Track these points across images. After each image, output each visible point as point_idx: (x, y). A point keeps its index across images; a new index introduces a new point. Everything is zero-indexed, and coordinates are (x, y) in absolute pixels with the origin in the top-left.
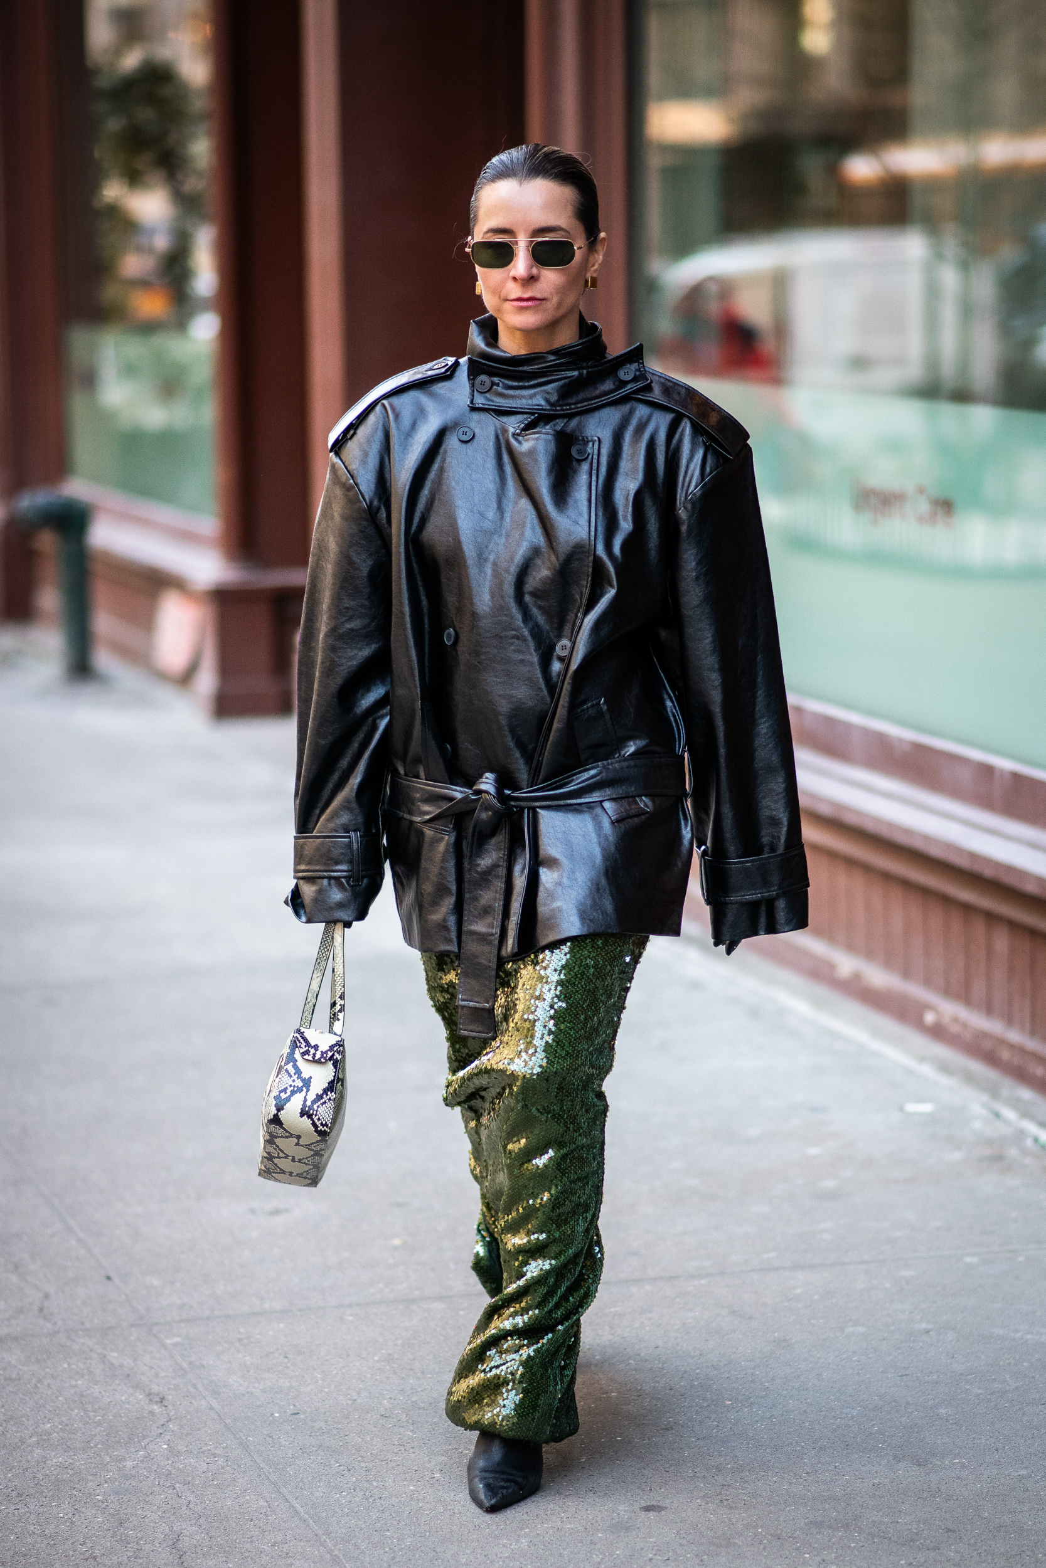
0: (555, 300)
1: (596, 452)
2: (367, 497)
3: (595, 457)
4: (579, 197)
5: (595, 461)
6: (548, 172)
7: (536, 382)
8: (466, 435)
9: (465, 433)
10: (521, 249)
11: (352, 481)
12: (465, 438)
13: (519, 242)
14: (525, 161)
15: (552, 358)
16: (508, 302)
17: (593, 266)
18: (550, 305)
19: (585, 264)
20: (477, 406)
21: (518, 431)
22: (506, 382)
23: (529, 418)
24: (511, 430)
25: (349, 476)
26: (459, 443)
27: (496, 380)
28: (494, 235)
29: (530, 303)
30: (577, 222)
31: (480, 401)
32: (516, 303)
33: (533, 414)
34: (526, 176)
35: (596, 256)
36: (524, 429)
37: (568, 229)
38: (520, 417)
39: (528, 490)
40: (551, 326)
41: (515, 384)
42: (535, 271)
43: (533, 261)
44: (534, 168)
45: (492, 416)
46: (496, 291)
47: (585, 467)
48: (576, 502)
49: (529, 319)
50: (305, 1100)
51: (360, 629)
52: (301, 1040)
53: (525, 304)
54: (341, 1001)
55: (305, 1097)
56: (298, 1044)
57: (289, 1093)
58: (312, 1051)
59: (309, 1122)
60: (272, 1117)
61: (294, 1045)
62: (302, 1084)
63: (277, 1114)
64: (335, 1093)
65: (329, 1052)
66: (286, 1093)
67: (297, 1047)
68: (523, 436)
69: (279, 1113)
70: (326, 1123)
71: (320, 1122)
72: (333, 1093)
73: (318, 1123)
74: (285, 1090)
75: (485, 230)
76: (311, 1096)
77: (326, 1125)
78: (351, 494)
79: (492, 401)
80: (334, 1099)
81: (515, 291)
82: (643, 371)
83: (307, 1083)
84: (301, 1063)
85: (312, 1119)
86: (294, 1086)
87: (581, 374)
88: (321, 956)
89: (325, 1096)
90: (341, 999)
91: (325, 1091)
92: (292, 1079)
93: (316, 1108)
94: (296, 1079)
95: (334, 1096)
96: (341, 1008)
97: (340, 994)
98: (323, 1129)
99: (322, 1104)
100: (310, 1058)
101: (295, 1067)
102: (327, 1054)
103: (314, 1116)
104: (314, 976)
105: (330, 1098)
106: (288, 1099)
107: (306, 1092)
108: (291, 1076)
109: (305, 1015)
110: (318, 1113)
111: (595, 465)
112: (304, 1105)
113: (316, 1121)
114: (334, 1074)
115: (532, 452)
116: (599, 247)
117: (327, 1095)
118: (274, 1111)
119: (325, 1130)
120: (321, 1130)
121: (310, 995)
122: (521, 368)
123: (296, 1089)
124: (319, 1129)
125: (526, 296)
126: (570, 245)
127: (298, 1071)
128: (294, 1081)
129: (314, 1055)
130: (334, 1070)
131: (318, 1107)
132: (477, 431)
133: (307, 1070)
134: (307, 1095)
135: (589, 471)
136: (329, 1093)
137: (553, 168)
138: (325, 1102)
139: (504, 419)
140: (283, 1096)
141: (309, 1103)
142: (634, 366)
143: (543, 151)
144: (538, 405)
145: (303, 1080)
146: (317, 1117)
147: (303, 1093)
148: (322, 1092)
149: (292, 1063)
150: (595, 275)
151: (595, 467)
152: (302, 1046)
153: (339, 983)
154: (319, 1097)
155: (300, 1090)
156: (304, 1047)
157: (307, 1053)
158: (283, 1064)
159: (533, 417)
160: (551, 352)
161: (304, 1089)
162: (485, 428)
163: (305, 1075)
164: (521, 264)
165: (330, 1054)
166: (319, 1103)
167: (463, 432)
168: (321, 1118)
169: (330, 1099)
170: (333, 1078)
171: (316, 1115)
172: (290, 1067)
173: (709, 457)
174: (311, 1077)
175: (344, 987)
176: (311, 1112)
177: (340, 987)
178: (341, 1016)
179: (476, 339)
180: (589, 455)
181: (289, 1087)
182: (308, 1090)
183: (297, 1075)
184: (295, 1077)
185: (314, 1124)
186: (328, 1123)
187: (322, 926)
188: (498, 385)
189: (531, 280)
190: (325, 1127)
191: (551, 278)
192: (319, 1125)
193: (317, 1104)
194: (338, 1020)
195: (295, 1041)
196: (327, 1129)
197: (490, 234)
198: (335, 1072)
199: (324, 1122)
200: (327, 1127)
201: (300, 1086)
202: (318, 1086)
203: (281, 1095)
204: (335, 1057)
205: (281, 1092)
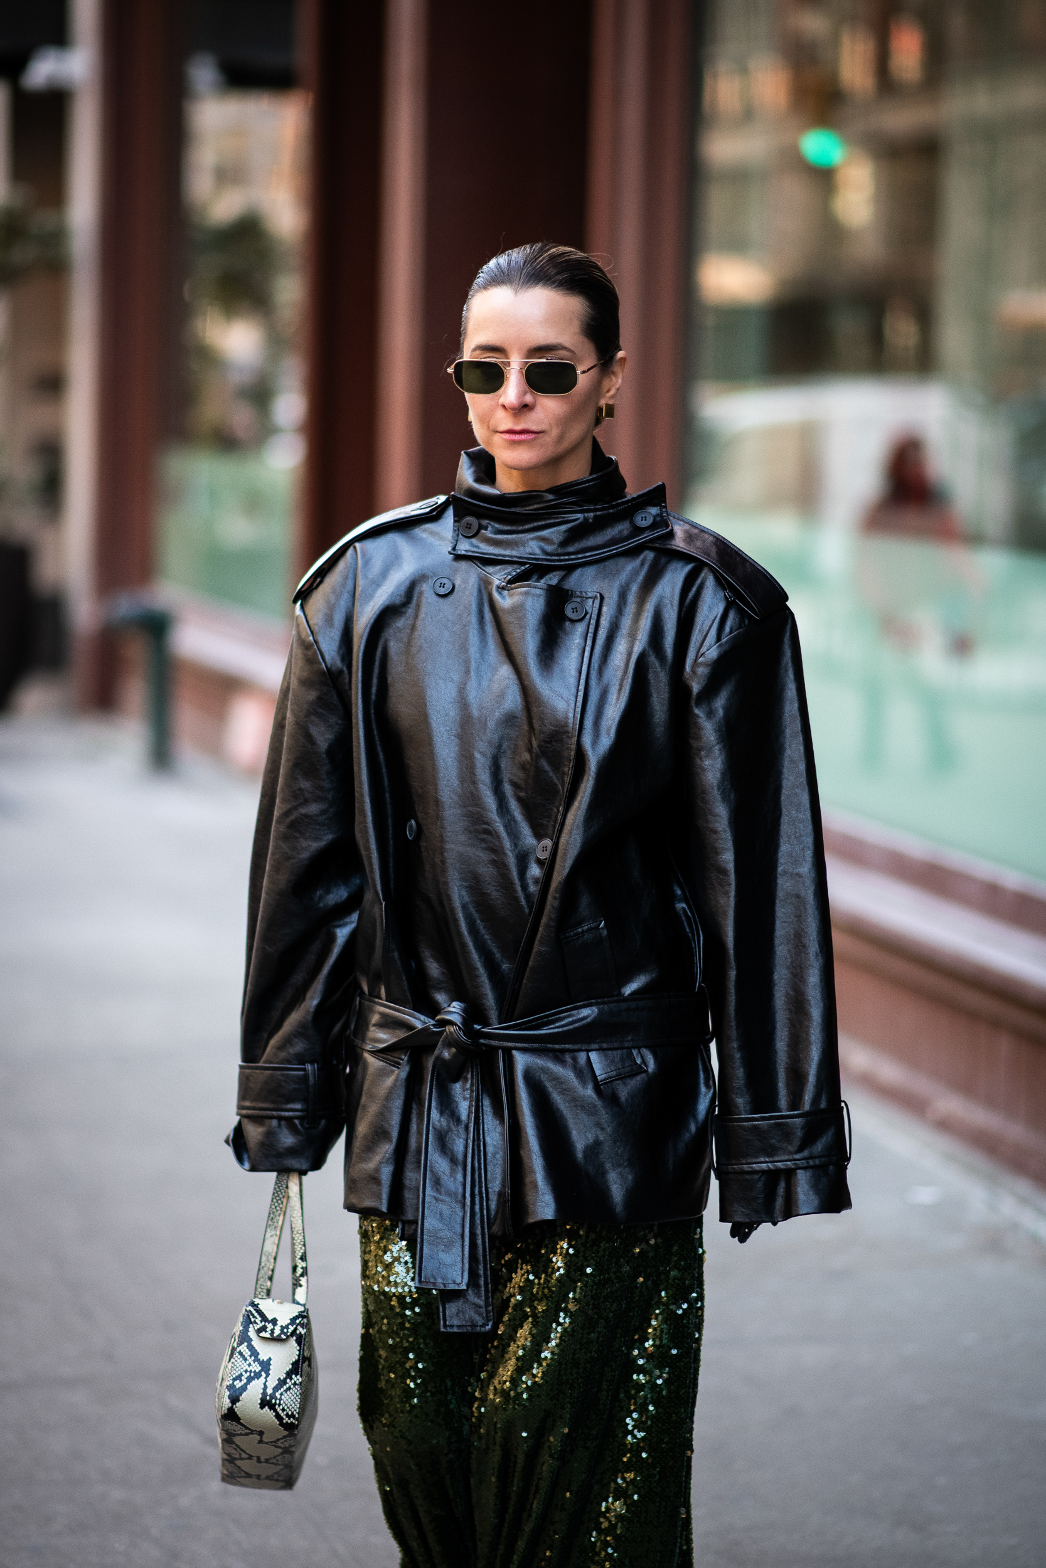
0: (555, 432)
1: (596, 611)
2: (327, 658)
3: (594, 616)
4: (589, 310)
5: (593, 622)
6: (550, 279)
7: (532, 525)
8: (444, 587)
9: (443, 585)
10: (513, 371)
11: (311, 638)
12: (442, 591)
13: (511, 363)
14: (524, 265)
15: (551, 497)
16: (498, 434)
17: (608, 391)
18: (548, 439)
19: (596, 389)
20: (459, 552)
21: (503, 584)
22: (497, 526)
23: (519, 569)
24: (497, 582)
25: (310, 633)
26: (435, 598)
27: (485, 522)
28: (482, 354)
29: (523, 437)
30: (586, 340)
31: (464, 547)
32: (507, 436)
33: (523, 564)
34: (523, 284)
35: (613, 378)
36: (510, 582)
37: (572, 348)
38: (509, 568)
39: (510, 655)
40: (554, 462)
41: (509, 528)
42: (529, 398)
43: (527, 387)
44: (533, 274)
45: (477, 565)
46: (485, 420)
47: (580, 628)
48: (563, 671)
49: (524, 456)
50: (265, 1387)
51: (316, 815)
52: (256, 1314)
53: (517, 437)
54: (302, 1263)
55: (265, 1384)
56: (253, 1320)
57: (244, 1381)
58: (270, 1326)
59: (272, 1414)
60: (226, 1411)
61: (248, 1321)
62: (260, 1368)
63: (232, 1407)
64: (301, 1376)
65: (290, 1326)
66: (241, 1380)
67: (251, 1323)
68: (508, 590)
69: (234, 1406)
70: (292, 1413)
71: (285, 1413)
72: (298, 1377)
73: (282, 1415)
74: (239, 1377)
75: (473, 346)
76: (272, 1383)
77: (293, 1416)
78: (310, 653)
79: (478, 547)
80: (301, 1383)
81: (505, 421)
82: (665, 516)
83: (266, 1366)
84: (256, 1343)
85: (275, 1411)
86: (251, 1372)
87: (586, 519)
88: (274, 1210)
89: (288, 1380)
90: (303, 1261)
91: (289, 1374)
92: (248, 1362)
93: (279, 1397)
94: (252, 1363)
95: (300, 1380)
96: (303, 1272)
97: (300, 1254)
98: (289, 1421)
99: (286, 1391)
100: (267, 1335)
101: (251, 1348)
102: (288, 1328)
103: (277, 1406)
104: (268, 1235)
105: (295, 1382)
106: (244, 1388)
107: (266, 1378)
108: (245, 1359)
109: (259, 1282)
110: (282, 1402)
111: (592, 627)
112: (264, 1394)
113: (280, 1412)
114: (298, 1353)
115: (517, 609)
116: (616, 368)
117: (291, 1379)
118: (227, 1403)
119: (292, 1422)
120: (287, 1422)
121: (264, 1258)
122: (513, 510)
123: (252, 1374)
124: (284, 1421)
125: (518, 428)
126: (572, 368)
127: (254, 1353)
128: (249, 1365)
129: (272, 1331)
130: (298, 1348)
131: (281, 1394)
132: (458, 583)
133: (265, 1351)
134: (266, 1381)
135: (584, 634)
136: (293, 1376)
137: (557, 274)
138: (289, 1388)
139: (490, 569)
140: (238, 1384)
141: (269, 1391)
142: (654, 511)
143: (549, 252)
144: (530, 554)
145: (261, 1363)
146: (281, 1407)
147: (262, 1379)
148: (285, 1376)
149: (246, 1344)
150: (611, 402)
151: (591, 630)
152: (257, 1321)
153: (299, 1241)
154: (282, 1383)
155: (258, 1375)
156: (259, 1322)
157: (264, 1329)
158: (235, 1345)
159: (523, 568)
160: (549, 491)
161: (263, 1373)
162: (468, 578)
163: (263, 1357)
164: (512, 389)
165: (291, 1328)
166: (282, 1390)
167: (441, 584)
168: (286, 1408)
169: (295, 1384)
170: (297, 1357)
171: (280, 1405)
172: (244, 1348)
173: (732, 616)
174: (270, 1359)
175: (304, 1245)
176: (273, 1401)
177: (300, 1246)
178: (303, 1281)
179: (466, 474)
180: (586, 613)
181: (244, 1373)
182: (268, 1375)
183: (253, 1358)
184: (251, 1360)
185: (278, 1416)
186: (295, 1413)
187: (275, 1174)
188: (486, 529)
189: (524, 408)
190: (292, 1419)
191: (549, 407)
192: (284, 1417)
193: (280, 1392)
194: (301, 1286)
195: (248, 1316)
196: (294, 1421)
197: (478, 352)
198: (299, 1350)
199: (290, 1413)
200: (294, 1419)
201: (257, 1371)
202: (279, 1369)
203: (235, 1383)
204: (298, 1332)
205: (234, 1380)
